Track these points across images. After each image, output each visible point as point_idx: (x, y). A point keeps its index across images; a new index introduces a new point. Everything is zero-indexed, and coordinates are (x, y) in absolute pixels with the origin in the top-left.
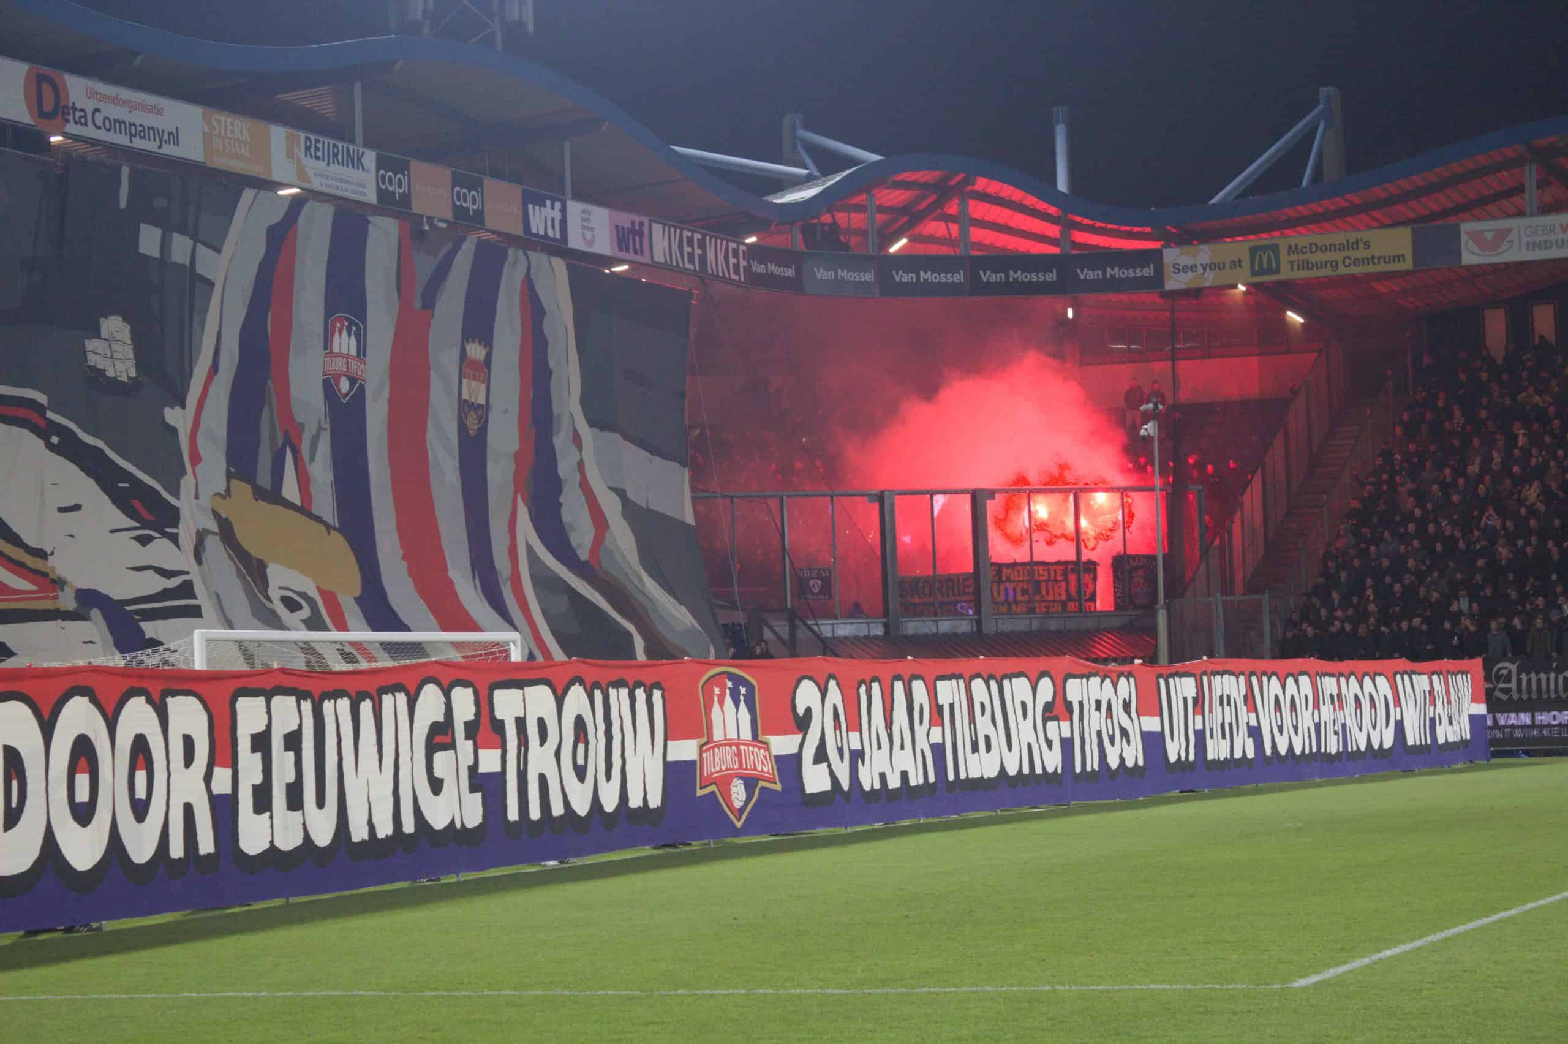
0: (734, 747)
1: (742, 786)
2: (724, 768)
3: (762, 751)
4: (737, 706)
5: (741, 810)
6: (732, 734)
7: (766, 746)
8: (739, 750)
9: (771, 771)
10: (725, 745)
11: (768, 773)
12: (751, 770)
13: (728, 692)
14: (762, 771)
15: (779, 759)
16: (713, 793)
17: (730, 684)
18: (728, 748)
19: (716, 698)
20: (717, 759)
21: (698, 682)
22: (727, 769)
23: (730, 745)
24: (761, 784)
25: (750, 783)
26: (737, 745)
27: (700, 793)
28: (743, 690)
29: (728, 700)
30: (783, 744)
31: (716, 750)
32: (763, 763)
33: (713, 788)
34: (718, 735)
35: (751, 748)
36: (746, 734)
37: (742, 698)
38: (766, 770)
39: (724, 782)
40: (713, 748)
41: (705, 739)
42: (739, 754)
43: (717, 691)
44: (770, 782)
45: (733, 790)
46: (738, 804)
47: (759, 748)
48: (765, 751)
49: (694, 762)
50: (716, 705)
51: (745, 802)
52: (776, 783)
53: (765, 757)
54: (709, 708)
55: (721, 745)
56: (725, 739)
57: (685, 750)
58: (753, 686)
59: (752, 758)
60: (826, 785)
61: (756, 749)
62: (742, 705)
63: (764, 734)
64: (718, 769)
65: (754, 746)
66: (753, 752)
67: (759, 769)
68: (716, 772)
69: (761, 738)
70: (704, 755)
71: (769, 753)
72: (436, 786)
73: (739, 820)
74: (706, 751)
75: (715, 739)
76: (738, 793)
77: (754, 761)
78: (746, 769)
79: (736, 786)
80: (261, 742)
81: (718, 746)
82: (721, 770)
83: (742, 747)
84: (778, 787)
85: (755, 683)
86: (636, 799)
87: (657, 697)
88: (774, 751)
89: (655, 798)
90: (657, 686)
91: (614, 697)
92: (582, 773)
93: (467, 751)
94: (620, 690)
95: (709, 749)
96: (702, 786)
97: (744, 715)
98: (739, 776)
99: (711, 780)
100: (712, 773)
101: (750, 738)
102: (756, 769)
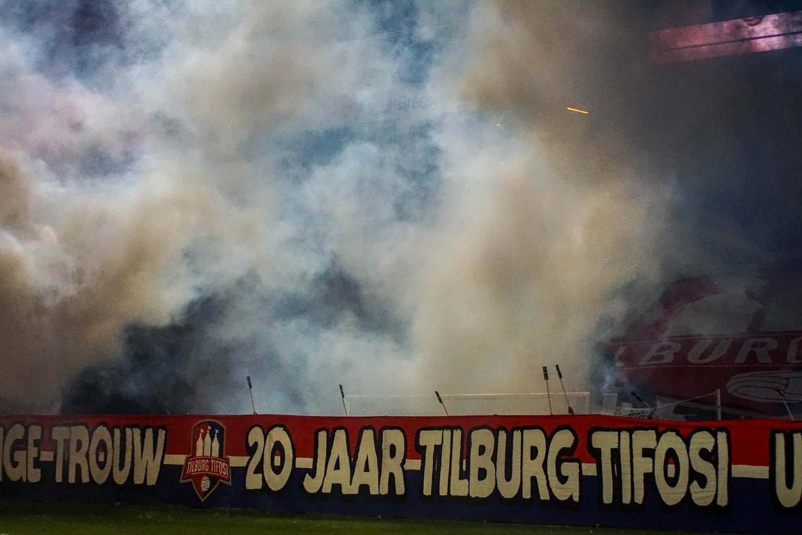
0: (207, 461)
1: (209, 481)
2: (199, 470)
3: (224, 463)
4: (212, 439)
5: (206, 493)
6: (207, 454)
7: (227, 462)
9: (227, 475)
10: (202, 459)
11: (226, 475)
12: (216, 472)
13: (208, 431)
14: (222, 474)
15: (234, 470)
16: (190, 482)
17: (209, 428)
18: (204, 460)
19: (201, 435)
20: (196, 466)
21: (192, 425)
22: (201, 471)
23: (206, 459)
24: (220, 480)
25: (214, 479)
26: (210, 459)
27: (181, 481)
28: (217, 431)
29: (208, 437)
30: (237, 461)
31: (197, 461)
32: (223, 470)
33: (191, 480)
34: (199, 453)
35: (217, 462)
36: (216, 454)
37: (216, 435)
38: (225, 473)
39: (198, 478)
40: (195, 460)
41: (191, 455)
42: (210, 464)
43: (202, 431)
44: (226, 480)
45: (203, 482)
46: (204, 490)
47: (223, 462)
48: (226, 463)
49: (181, 466)
50: (200, 438)
51: (209, 489)
52: (229, 481)
53: (225, 467)
54: (196, 439)
55: (200, 459)
56: (203, 456)
57: (178, 459)
58: (223, 430)
59: (217, 466)
60: (259, 486)
61: (220, 462)
62: (216, 438)
63: (226, 455)
64: (196, 470)
65: (219, 461)
66: (218, 464)
67: (221, 473)
68: (194, 472)
69: (224, 457)
70: (189, 463)
71: (228, 465)
72: (15, 464)
73: (203, 498)
74: (190, 461)
75: (197, 455)
76: (205, 484)
77: (218, 468)
78: (213, 472)
79: (205, 480)
81: (198, 459)
82: (197, 471)
83: (212, 461)
84: (230, 483)
85: (225, 427)
86: (138, 480)
87: (162, 434)
88: (232, 464)
89: (152, 481)
90: (163, 428)
91: (128, 431)
92: (102, 465)
93: (33, 451)
94: (134, 429)
95: (193, 460)
96: (183, 479)
97: (216, 444)
98: (208, 475)
99: (190, 476)
100: (191, 472)
101: (218, 456)
102: (218, 473)
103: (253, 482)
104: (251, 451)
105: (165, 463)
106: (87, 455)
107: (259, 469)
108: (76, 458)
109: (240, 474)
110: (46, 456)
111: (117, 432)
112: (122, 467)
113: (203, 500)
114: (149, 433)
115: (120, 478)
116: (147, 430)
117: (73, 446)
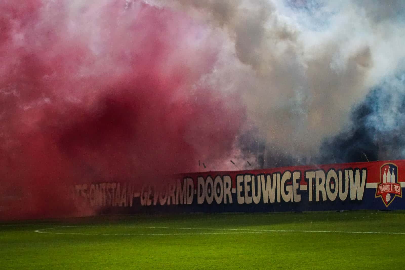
0: (389, 185)
1: (390, 196)
2: (385, 190)
3: (398, 186)
4: (391, 174)
5: (389, 202)
6: (389, 181)
8: (390, 186)
10: (386, 184)
11: (399, 192)
13: (389, 169)
14: (397, 192)
15: (403, 189)
16: (380, 197)
17: (389, 167)
19: (385, 171)
20: (383, 188)
21: (380, 166)
23: (388, 184)
24: (396, 195)
25: (392, 195)
26: (390, 184)
27: (376, 197)
28: (393, 169)
29: (389, 172)
31: (383, 186)
32: (397, 189)
33: (381, 196)
34: (384, 181)
35: (394, 185)
36: (393, 181)
37: (393, 171)
38: (398, 191)
39: (384, 194)
40: (382, 185)
41: (380, 183)
42: (390, 187)
43: (386, 169)
45: (387, 197)
46: (387, 201)
47: (397, 185)
48: (399, 186)
49: (376, 189)
50: (385, 173)
51: (390, 200)
52: (400, 195)
53: (399, 188)
54: (382, 174)
55: (385, 184)
57: (373, 185)
58: (397, 168)
59: (394, 188)
61: (396, 186)
62: (393, 173)
63: (399, 181)
64: (383, 191)
65: (395, 185)
66: (395, 187)
67: (396, 191)
68: (382, 192)
69: (398, 182)
70: (379, 187)
72: (286, 193)
73: (387, 205)
75: (383, 183)
76: (388, 197)
78: (392, 191)
80: (242, 184)
81: (384, 185)
82: (384, 191)
83: (392, 185)
84: (401, 197)
86: (353, 197)
87: (364, 172)
88: (402, 186)
89: (360, 198)
90: (365, 169)
91: (346, 171)
92: (333, 191)
93: (296, 185)
94: (349, 171)
95: (381, 185)
96: (377, 195)
97: (393, 176)
98: (389, 193)
99: (380, 194)
100: (381, 192)
101: (394, 182)
102: (395, 191)
105: (367, 187)
106: (325, 185)
108: (319, 188)
110: (303, 188)
112: (343, 191)
113: (387, 206)
114: (358, 172)
115: (343, 197)
116: (356, 170)
117: (317, 181)
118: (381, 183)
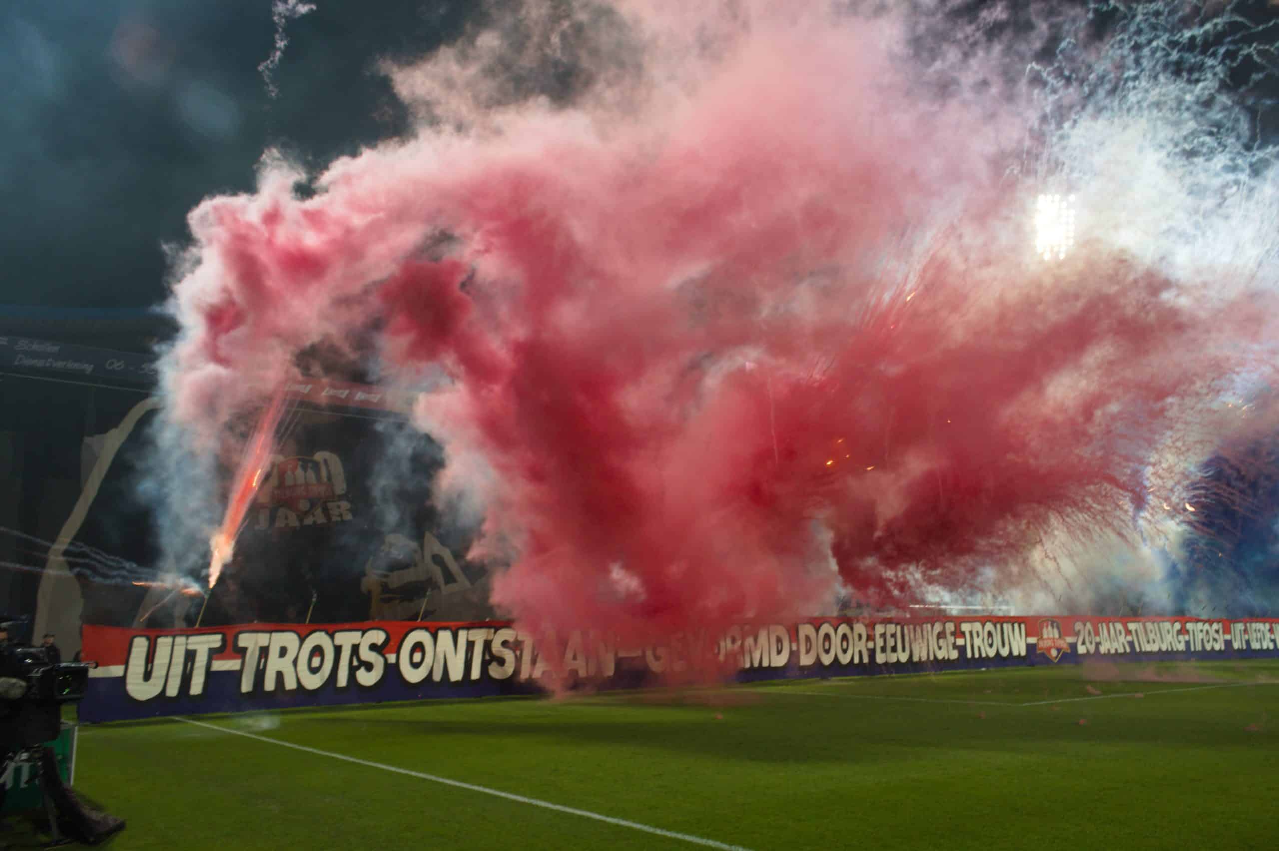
0: (1052, 640)
1: (1056, 651)
2: (1048, 646)
3: (1063, 641)
4: (1053, 628)
5: (1056, 657)
6: (1051, 636)
7: (1065, 640)
9: (1066, 647)
10: (1049, 639)
12: (1059, 647)
13: (1049, 624)
16: (1045, 653)
19: (1045, 626)
20: (1046, 643)
22: (1050, 646)
24: (1063, 651)
25: (1059, 650)
27: (1039, 652)
28: (1055, 624)
29: (1050, 628)
30: (1070, 640)
31: (1046, 641)
33: (1045, 651)
34: (1045, 636)
35: (1058, 641)
36: (1057, 636)
37: (1055, 626)
38: (1064, 647)
39: (1049, 649)
40: (1044, 640)
42: (1054, 642)
43: (1045, 624)
44: (1066, 650)
45: (1052, 652)
46: (1054, 656)
49: (1036, 643)
50: (1045, 628)
51: (1057, 655)
52: (1068, 651)
53: (1064, 643)
54: (1042, 629)
57: (1033, 640)
58: (1059, 623)
60: (1085, 651)
61: (1060, 641)
62: (1055, 628)
63: (1063, 636)
67: (1062, 646)
68: (1046, 647)
69: (1062, 638)
70: (1041, 642)
72: (940, 648)
73: (1055, 661)
76: (1054, 653)
77: (1060, 644)
78: (1057, 646)
80: (883, 635)
81: (1046, 639)
83: (1055, 640)
86: (1015, 653)
87: (1023, 626)
89: (1023, 653)
90: (1024, 623)
91: (1005, 626)
92: (991, 646)
93: (951, 639)
94: (1007, 624)
97: (1056, 632)
98: (1054, 648)
99: (1043, 649)
101: (1058, 638)
103: (1081, 650)
104: (1077, 634)
105: (1028, 642)
106: (983, 640)
107: (1084, 643)
108: (977, 642)
109: (1074, 646)
110: (960, 642)
111: (998, 626)
112: (1003, 647)
114: (1016, 625)
117: (975, 635)
118: (1041, 638)
